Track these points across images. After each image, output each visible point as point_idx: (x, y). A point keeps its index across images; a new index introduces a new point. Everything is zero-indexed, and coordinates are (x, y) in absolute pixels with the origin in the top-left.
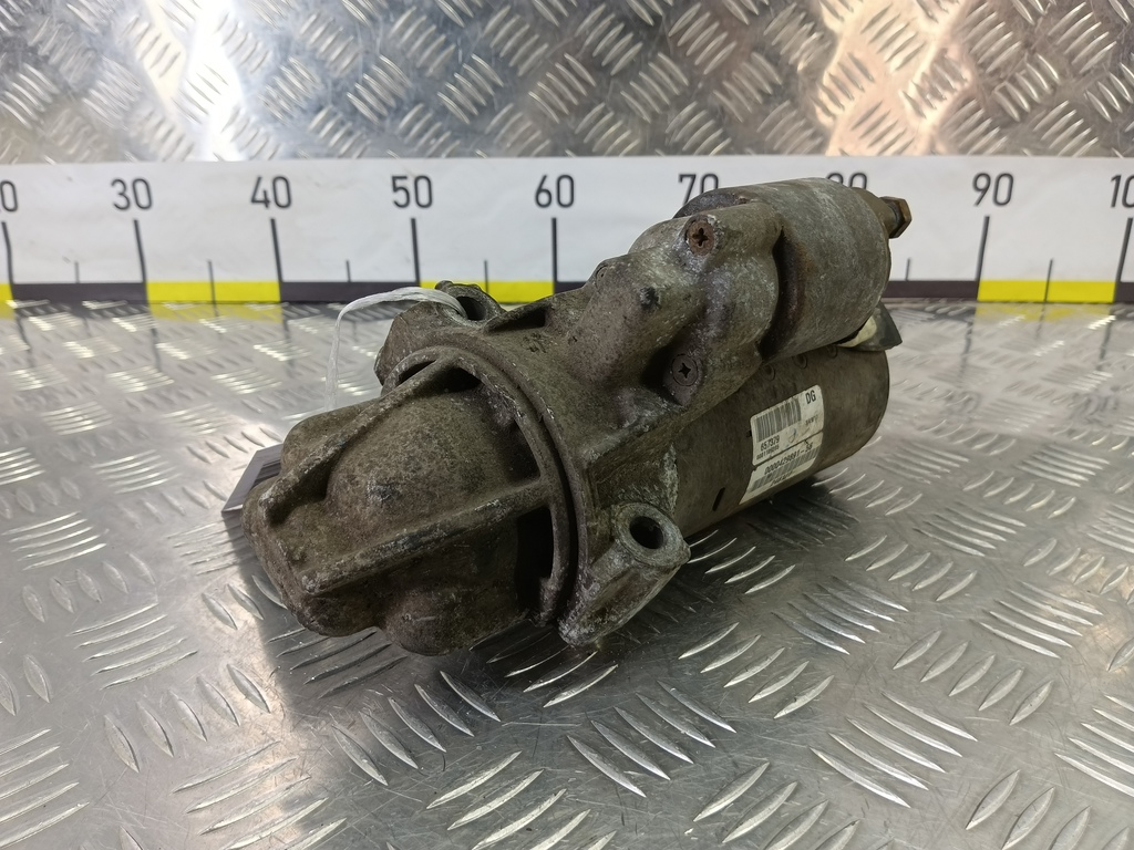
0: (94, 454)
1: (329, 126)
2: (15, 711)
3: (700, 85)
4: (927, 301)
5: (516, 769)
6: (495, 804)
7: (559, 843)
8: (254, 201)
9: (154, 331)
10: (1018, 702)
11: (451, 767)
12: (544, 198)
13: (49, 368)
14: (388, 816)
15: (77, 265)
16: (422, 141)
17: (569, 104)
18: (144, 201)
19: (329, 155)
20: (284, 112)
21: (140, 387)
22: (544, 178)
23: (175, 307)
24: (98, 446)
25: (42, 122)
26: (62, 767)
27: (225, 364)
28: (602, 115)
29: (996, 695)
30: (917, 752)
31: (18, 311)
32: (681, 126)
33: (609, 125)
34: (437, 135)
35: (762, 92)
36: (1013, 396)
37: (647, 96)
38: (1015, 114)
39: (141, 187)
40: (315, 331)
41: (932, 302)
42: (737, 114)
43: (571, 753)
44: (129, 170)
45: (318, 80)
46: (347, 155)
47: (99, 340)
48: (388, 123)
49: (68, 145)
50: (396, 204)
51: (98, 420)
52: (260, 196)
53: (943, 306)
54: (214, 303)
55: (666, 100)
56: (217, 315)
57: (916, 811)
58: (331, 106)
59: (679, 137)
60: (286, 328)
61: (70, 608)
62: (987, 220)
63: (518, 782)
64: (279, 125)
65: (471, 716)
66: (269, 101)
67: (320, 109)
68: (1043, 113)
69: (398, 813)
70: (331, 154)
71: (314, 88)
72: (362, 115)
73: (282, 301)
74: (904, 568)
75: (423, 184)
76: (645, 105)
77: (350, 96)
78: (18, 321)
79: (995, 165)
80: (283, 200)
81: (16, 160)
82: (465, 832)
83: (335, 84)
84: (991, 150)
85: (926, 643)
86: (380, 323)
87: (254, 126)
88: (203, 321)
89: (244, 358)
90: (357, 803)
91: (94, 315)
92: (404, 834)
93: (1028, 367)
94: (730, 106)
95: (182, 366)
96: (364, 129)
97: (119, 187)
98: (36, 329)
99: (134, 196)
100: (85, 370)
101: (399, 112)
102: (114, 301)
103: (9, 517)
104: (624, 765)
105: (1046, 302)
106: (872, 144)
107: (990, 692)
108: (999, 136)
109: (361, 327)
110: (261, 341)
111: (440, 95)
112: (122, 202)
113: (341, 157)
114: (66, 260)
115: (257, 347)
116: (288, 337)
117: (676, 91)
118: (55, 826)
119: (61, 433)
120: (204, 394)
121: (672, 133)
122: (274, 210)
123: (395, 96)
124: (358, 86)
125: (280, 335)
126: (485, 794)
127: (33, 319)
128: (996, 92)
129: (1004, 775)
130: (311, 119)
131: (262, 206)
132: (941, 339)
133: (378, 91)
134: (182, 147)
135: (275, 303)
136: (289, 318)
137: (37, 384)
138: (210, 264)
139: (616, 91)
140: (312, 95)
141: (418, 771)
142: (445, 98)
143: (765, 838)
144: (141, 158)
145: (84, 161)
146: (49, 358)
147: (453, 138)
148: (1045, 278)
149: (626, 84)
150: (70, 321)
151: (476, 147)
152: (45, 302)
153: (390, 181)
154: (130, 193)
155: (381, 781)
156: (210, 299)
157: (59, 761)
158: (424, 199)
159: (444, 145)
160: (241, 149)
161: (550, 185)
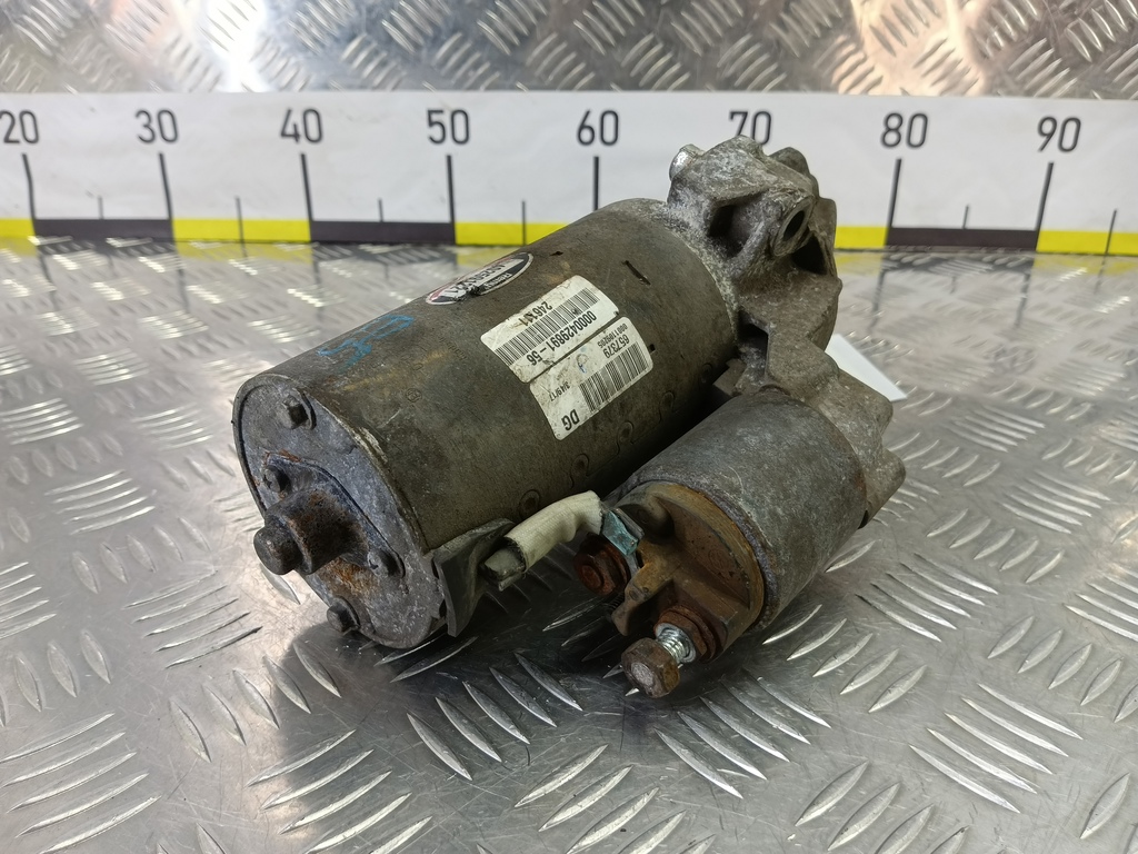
0: (132, 406)
1: (362, 56)
2: (75, 691)
3: (756, 17)
4: (983, 250)
5: (604, 765)
6: (586, 803)
7: (657, 848)
8: (284, 134)
9: (181, 272)
10: (1121, 697)
11: (536, 761)
12: (586, 135)
13: (78, 311)
14: (476, 815)
15: (100, 200)
16: (460, 73)
17: (616, 35)
18: (169, 134)
19: (363, 87)
20: (315, 40)
21: (174, 333)
22: (587, 114)
23: (202, 246)
24: (137, 397)
25: (63, 49)
26: (129, 756)
27: (261, 310)
28: (650, 46)
29: (1097, 687)
30: (1021, 751)
31: (41, 248)
32: (733, 60)
33: (658, 58)
34: (476, 66)
35: (820, 25)
36: (1084, 356)
37: (698, 27)
38: (1087, 54)
39: (166, 119)
40: (349, 275)
41: (989, 252)
42: (794, 49)
43: (660, 747)
44: (153, 101)
45: (352, 6)
46: (381, 87)
47: (127, 281)
48: (424, 52)
49: (91, 72)
50: (432, 139)
51: (134, 368)
52: (290, 130)
53: (1001, 256)
54: (242, 242)
55: (718, 31)
56: (245, 255)
57: (1026, 817)
58: (364, 35)
59: (731, 71)
60: (316, 269)
61: (123, 578)
62: (1051, 166)
63: (607, 778)
64: (310, 54)
65: (551, 704)
66: (300, 29)
67: (352, 37)
68: (1119, 52)
69: (486, 811)
70: (364, 85)
71: (347, 16)
72: (398, 45)
73: (312, 241)
74: (989, 545)
75: (460, 119)
76: (697, 36)
77: (385, 23)
78: (41, 258)
79: (1062, 108)
80: (314, 134)
81: (36, 88)
82: (558, 833)
83: (370, 10)
84: (1059, 93)
85: (1019, 629)
86: (415, 266)
87: (284, 54)
88: (233, 262)
89: (278, 303)
90: (441, 799)
91: (120, 253)
92: (493, 835)
93: (1097, 324)
94: (787, 39)
95: (216, 311)
96: (399, 59)
97: (144, 118)
98: (61, 268)
99: (159, 128)
100: (115, 313)
101: (436, 42)
102: (139, 238)
103: (50, 474)
104: (716, 761)
105: (1106, 254)
106: (934, 83)
107: (1091, 685)
108: (1068, 78)
109: (394, 271)
110: (295, 285)
111: (481, 24)
112: (147, 134)
113: (375, 88)
114: (90, 195)
115: (291, 291)
116: (318, 281)
117: (729, 22)
118: (128, 821)
119: (97, 383)
120: (241, 342)
121: (724, 66)
122: (304, 145)
123: (432, 24)
124: (394, 13)
125: (311, 277)
126: (575, 792)
127: (58, 257)
128: (1068, 30)
129: (1115, 778)
130: (344, 48)
131: (292, 140)
132: (1001, 292)
133: (415, 19)
134: (210, 77)
135: (305, 243)
136: (321, 259)
137: (68, 329)
138: (238, 201)
139: (667, 21)
140: (345, 22)
141: (502, 764)
142: (485, 27)
143: (871, 845)
144: (166, 88)
145: (109, 91)
146: (76, 299)
147: (492, 70)
148: (1107, 229)
149: (678, 14)
150: (97, 260)
151: (517, 79)
152: (68, 239)
153: (425, 116)
154: (155, 126)
155: (465, 775)
156: (236, 236)
157: (126, 750)
158: (460, 135)
159: (483, 78)
160: (270, 81)
161: (594, 121)
